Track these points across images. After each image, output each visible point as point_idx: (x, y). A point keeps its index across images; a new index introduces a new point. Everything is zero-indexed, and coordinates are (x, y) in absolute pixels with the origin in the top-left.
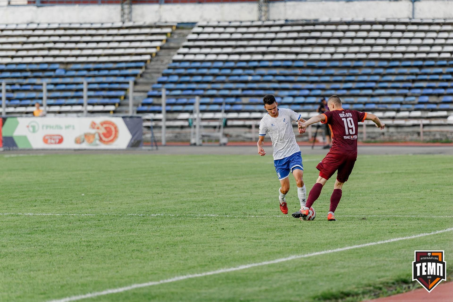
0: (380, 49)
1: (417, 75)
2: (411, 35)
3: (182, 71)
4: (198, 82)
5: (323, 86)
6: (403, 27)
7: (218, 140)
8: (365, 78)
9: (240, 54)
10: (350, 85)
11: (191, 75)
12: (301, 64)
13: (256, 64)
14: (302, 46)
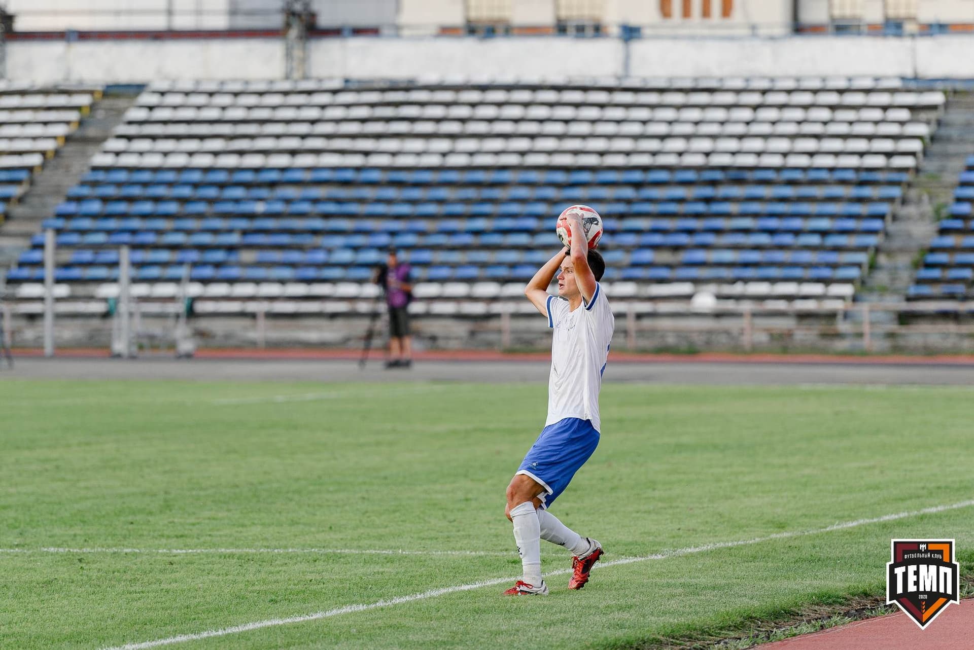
0: (550, 144)
1: (628, 201)
2: (618, 113)
3: (111, 191)
4: (144, 216)
5: (422, 225)
6: (602, 97)
7: (172, 346)
8: (514, 208)
9: (241, 153)
10: (480, 224)
11: (131, 199)
12: (375, 176)
13: (274, 176)
14: (378, 136)
